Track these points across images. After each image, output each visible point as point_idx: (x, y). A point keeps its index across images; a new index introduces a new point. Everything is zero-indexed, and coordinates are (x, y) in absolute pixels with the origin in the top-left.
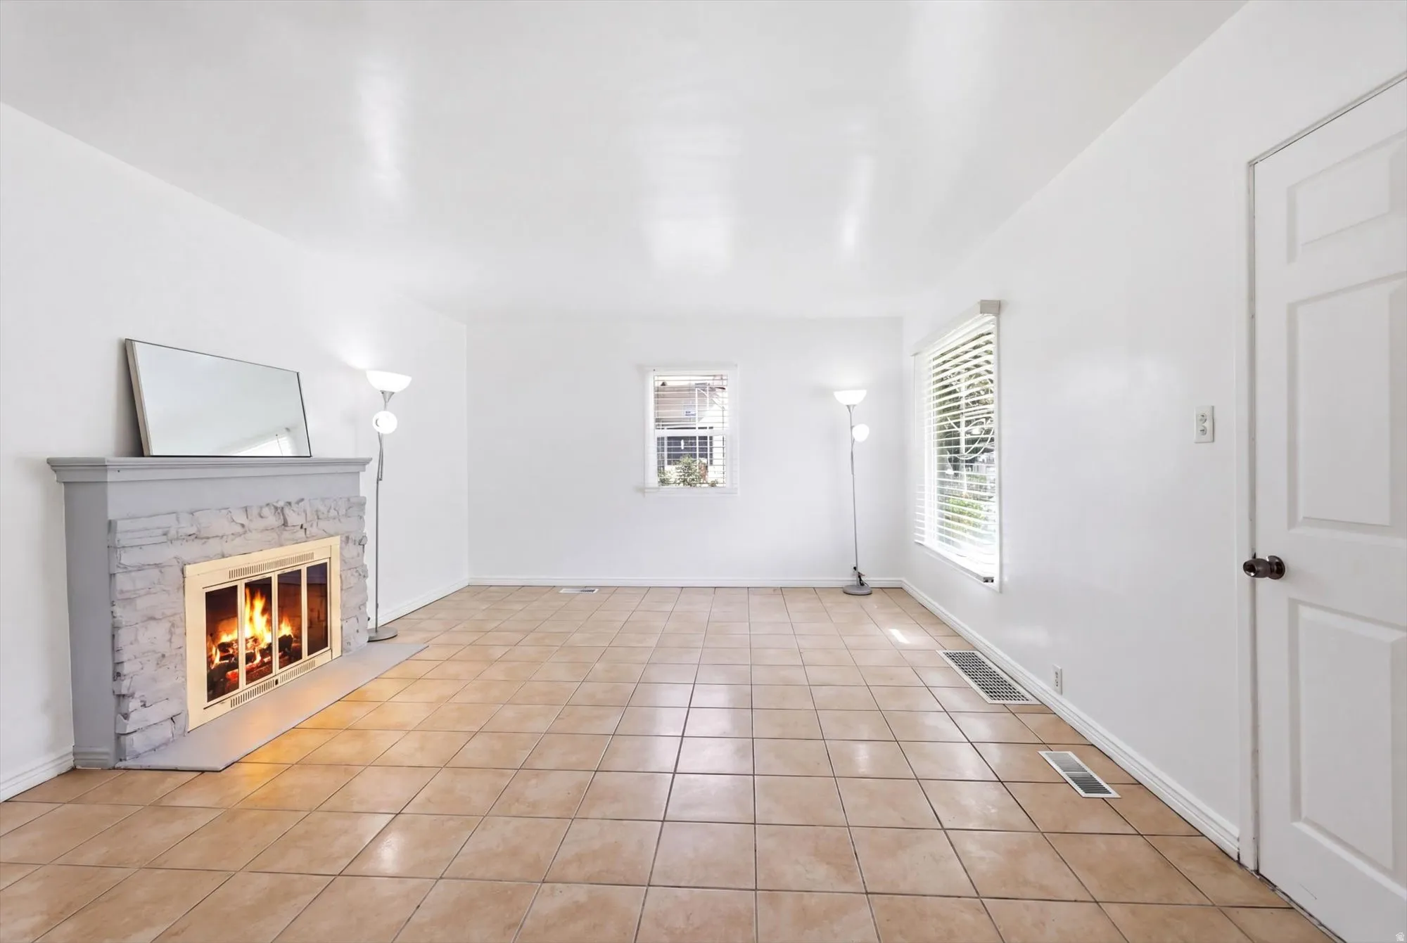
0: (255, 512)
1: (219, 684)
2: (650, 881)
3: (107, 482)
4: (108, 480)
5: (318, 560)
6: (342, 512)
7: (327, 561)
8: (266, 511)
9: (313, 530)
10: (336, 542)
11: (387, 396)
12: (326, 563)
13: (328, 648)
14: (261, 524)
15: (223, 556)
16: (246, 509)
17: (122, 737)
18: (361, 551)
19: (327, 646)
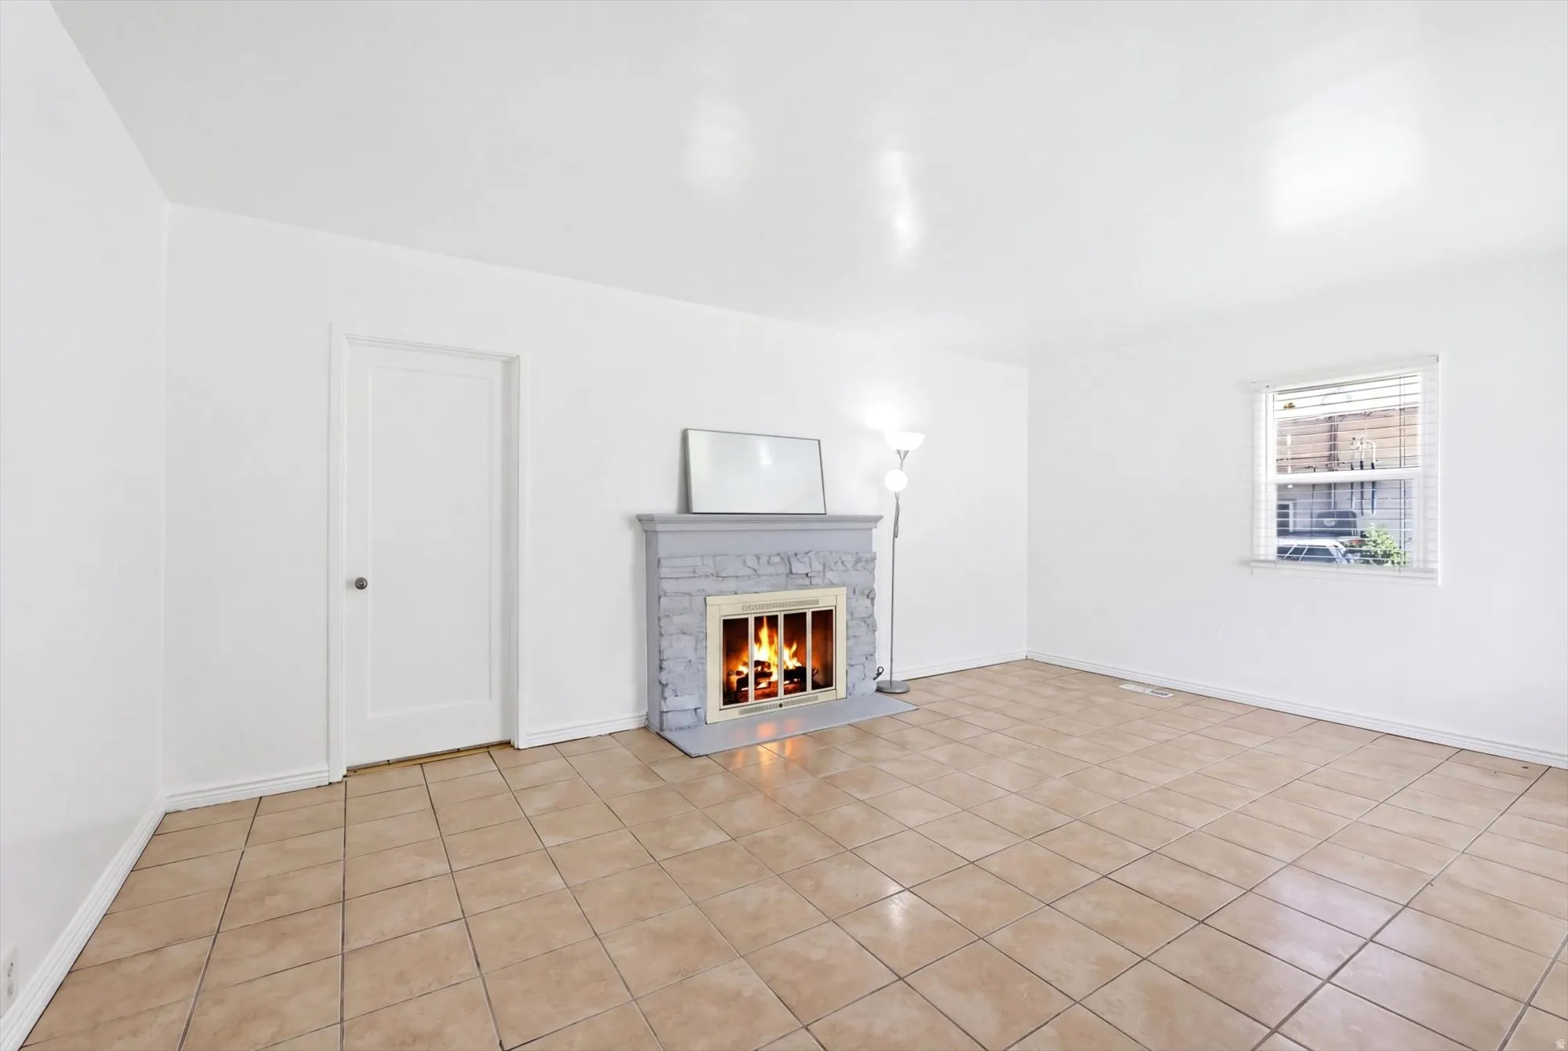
0: (764, 560)
1: (733, 694)
2: (809, 1025)
3: (656, 531)
4: (658, 530)
5: (822, 606)
6: (850, 566)
7: (833, 608)
8: (777, 559)
9: (817, 580)
10: (842, 591)
11: (903, 455)
12: (832, 610)
13: (833, 687)
14: (771, 570)
15: (736, 593)
16: (758, 557)
17: (665, 714)
18: (869, 605)
19: (832, 685)
